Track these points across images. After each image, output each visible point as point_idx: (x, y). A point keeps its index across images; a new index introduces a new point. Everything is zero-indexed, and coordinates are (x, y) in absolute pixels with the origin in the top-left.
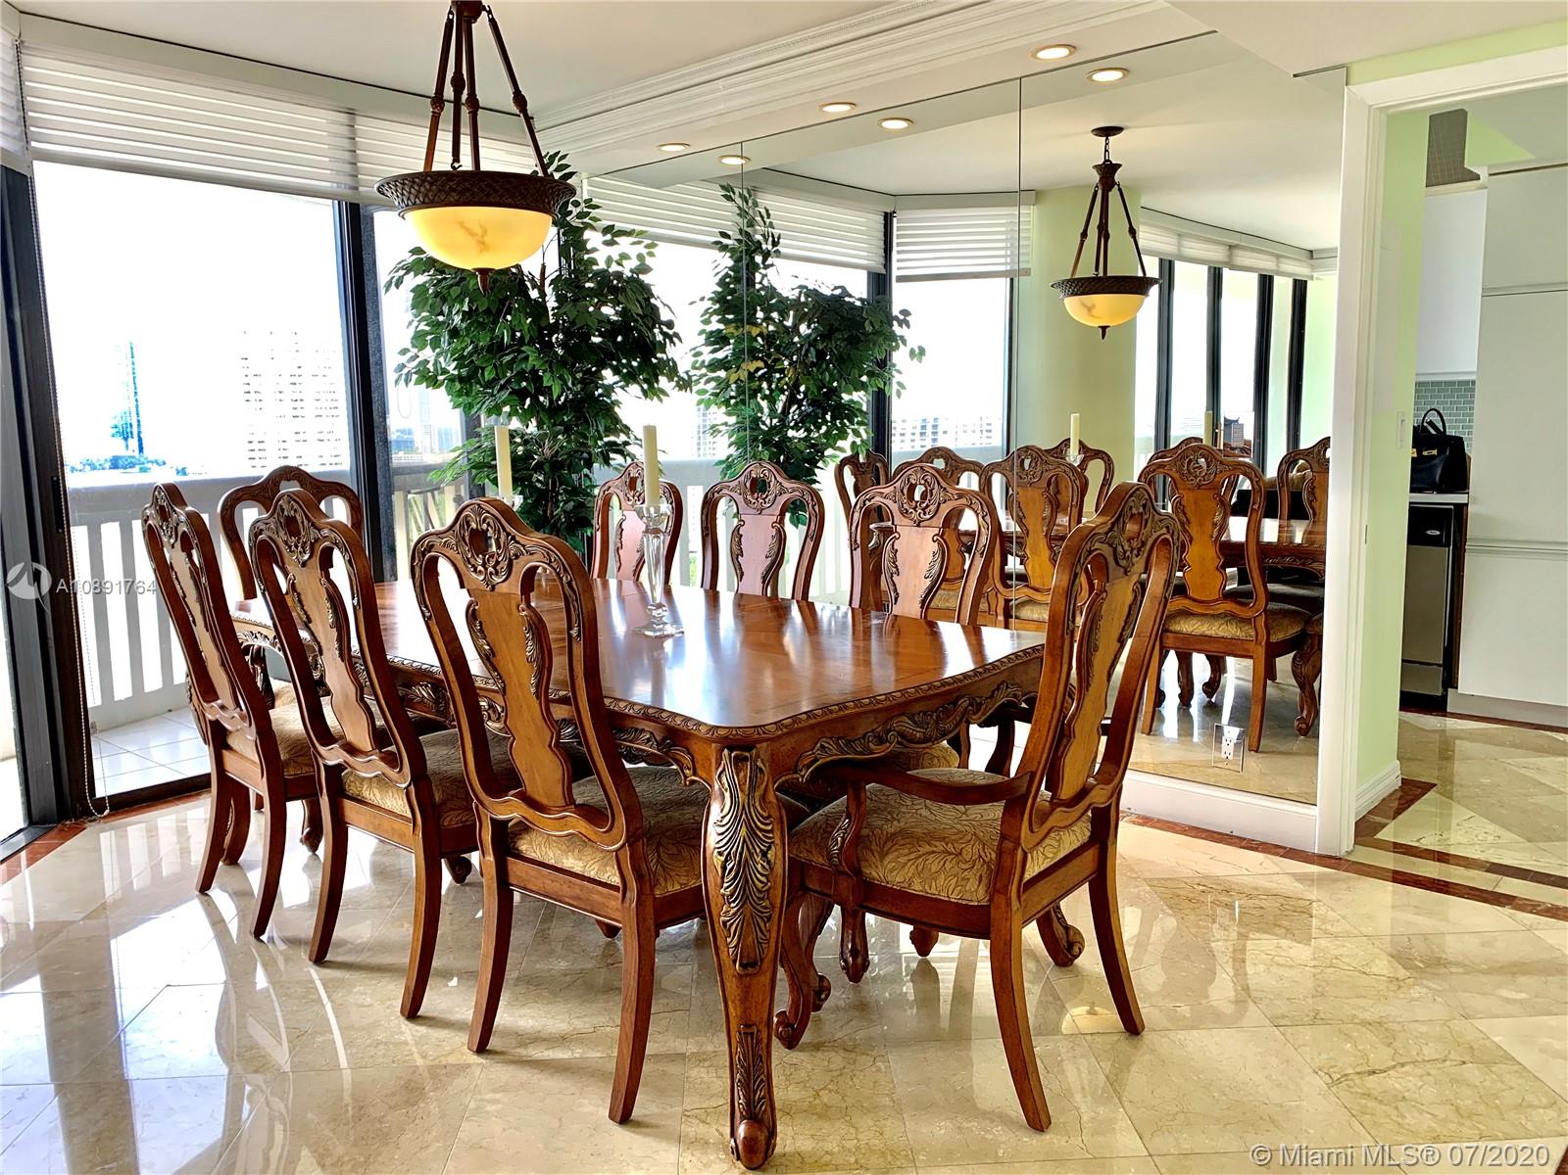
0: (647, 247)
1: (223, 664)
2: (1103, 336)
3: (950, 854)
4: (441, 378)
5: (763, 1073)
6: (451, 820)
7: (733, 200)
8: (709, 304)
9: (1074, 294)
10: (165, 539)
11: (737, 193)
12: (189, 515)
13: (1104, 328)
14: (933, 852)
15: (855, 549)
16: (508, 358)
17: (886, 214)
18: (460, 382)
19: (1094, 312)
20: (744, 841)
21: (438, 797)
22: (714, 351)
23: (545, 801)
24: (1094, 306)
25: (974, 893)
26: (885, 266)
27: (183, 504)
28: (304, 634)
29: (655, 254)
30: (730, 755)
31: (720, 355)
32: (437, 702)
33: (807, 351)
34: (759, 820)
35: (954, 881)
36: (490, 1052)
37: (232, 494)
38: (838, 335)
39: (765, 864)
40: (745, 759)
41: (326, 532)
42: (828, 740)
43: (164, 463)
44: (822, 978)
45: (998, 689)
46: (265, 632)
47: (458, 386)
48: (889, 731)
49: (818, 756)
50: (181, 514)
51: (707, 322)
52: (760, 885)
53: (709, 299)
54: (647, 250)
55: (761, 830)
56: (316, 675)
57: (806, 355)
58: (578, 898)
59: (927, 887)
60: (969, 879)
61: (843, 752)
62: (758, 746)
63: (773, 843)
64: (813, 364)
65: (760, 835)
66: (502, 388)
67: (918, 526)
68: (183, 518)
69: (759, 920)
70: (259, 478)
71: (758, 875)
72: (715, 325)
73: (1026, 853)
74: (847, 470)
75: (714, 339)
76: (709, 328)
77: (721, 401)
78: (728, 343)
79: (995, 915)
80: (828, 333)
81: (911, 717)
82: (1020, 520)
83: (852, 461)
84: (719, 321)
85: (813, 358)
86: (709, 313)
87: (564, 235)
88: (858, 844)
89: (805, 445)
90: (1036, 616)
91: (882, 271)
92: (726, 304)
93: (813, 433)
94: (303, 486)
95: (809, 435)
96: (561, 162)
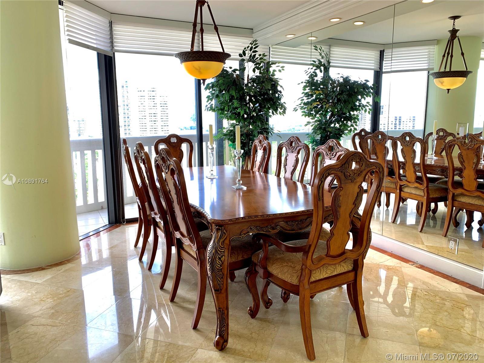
0: (281, 67)
2: (448, 92)
3: (292, 267)
4: (216, 109)
5: (225, 323)
7: (317, 50)
8: (305, 84)
9: (437, 78)
11: (318, 48)
13: (448, 90)
14: (287, 266)
15: (313, 166)
17: (381, 51)
18: (221, 110)
19: (444, 84)
20: (214, 254)
23: (184, 234)
24: (444, 82)
25: (295, 281)
26: (380, 68)
29: (285, 69)
30: (216, 228)
31: (309, 100)
33: (334, 99)
34: (219, 248)
35: (289, 276)
36: (174, 302)
37: (156, 142)
38: (344, 93)
39: (220, 261)
40: (220, 229)
42: (253, 226)
44: (270, 299)
45: (328, 216)
47: (219, 111)
48: (277, 226)
49: (249, 231)
51: (305, 90)
52: (217, 267)
53: (305, 82)
54: (282, 68)
55: (220, 251)
56: (149, 194)
57: (334, 100)
59: (282, 276)
60: (294, 276)
62: (225, 226)
63: (224, 255)
64: (336, 103)
65: (219, 253)
66: (231, 112)
67: (330, 159)
69: (218, 278)
70: (166, 136)
71: (217, 264)
72: (307, 90)
73: (311, 271)
74: (357, 137)
75: (307, 95)
76: (306, 92)
77: (309, 115)
78: (312, 96)
79: (301, 289)
80: (341, 92)
81: (287, 222)
82: (404, 157)
83: (359, 134)
84: (309, 89)
85: (336, 101)
86: (305, 88)
87: (255, 65)
88: (267, 260)
89: (336, 129)
90: (409, 191)
91: (379, 70)
92: (312, 83)
93: (337, 125)
94: (177, 139)
95: (336, 126)
96: (256, 43)
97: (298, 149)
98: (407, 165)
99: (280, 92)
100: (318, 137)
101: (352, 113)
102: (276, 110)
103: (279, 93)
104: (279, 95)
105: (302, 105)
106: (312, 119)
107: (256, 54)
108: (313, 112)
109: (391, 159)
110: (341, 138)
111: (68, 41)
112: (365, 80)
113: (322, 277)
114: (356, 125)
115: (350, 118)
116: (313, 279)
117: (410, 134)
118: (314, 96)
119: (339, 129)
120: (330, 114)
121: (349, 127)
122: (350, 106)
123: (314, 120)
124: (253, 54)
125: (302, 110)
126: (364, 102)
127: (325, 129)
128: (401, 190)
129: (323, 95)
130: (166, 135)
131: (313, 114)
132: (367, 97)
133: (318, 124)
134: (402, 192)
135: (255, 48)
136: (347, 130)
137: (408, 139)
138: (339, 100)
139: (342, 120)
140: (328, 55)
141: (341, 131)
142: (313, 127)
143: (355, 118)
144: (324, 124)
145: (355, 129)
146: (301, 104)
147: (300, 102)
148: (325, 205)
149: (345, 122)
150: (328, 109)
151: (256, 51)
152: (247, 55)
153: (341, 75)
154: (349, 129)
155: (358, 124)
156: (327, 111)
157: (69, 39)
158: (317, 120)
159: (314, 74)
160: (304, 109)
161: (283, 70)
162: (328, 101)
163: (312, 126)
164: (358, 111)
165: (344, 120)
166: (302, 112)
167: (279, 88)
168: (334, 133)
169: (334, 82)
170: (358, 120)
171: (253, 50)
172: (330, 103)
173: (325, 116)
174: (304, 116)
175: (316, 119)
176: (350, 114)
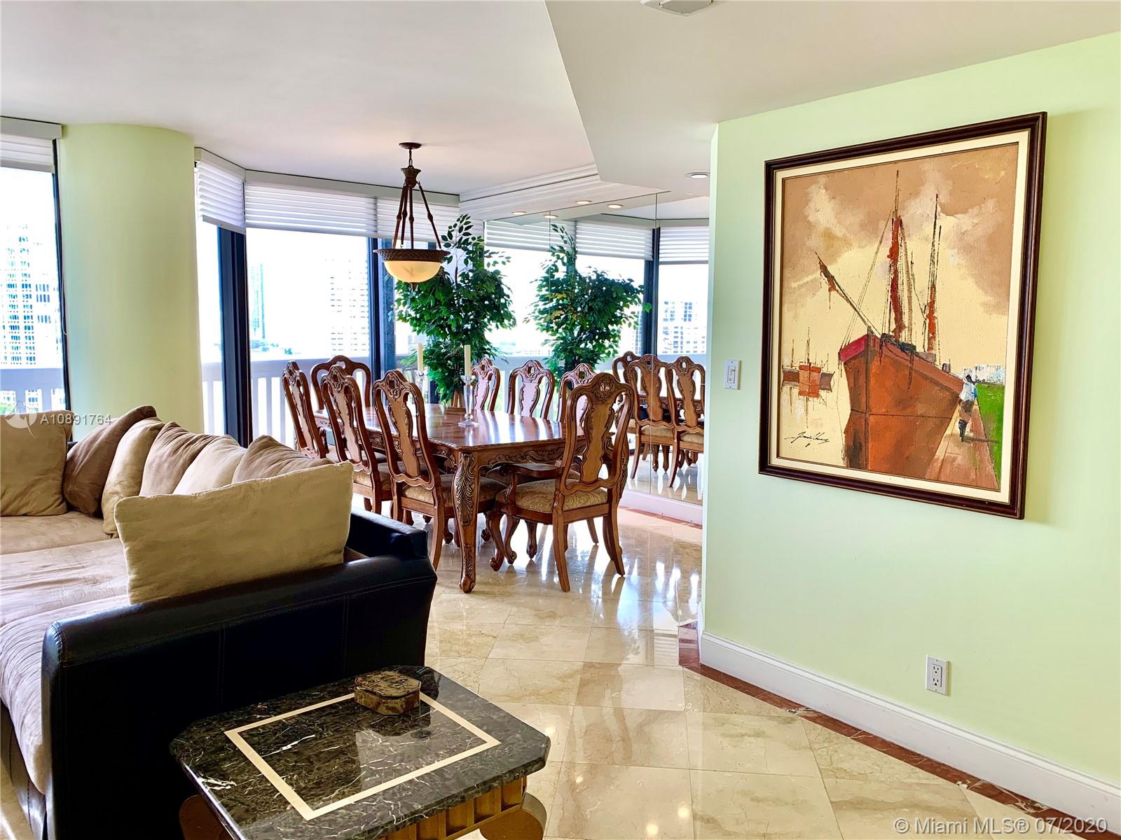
0: (506, 258)
1: (309, 431)
3: (543, 497)
4: (408, 318)
5: (472, 562)
6: (385, 487)
7: (558, 232)
8: (540, 282)
10: (291, 383)
11: (559, 228)
12: (300, 373)
14: (539, 496)
16: (435, 311)
17: (654, 229)
21: (382, 480)
22: (545, 304)
23: (412, 475)
25: (546, 509)
26: (654, 257)
27: (298, 369)
28: (339, 420)
30: (463, 455)
31: (547, 306)
32: (382, 443)
33: (584, 306)
34: (469, 475)
35: (541, 506)
37: (316, 367)
38: (599, 299)
39: (470, 489)
40: (468, 456)
41: (346, 380)
42: (502, 456)
43: (277, 346)
44: (513, 552)
46: (326, 421)
47: (415, 322)
48: (527, 455)
49: (498, 460)
50: (297, 373)
51: (540, 291)
53: (540, 280)
56: (343, 436)
57: (584, 308)
58: (422, 509)
60: (544, 506)
61: (507, 460)
62: (473, 453)
63: (474, 483)
64: (586, 313)
65: (469, 479)
66: (433, 323)
68: (298, 374)
70: (331, 359)
72: (544, 292)
73: (564, 496)
74: (620, 364)
75: (544, 299)
76: (541, 293)
77: (548, 329)
78: (552, 300)
79: (554, 516)
80: (594, 298)
81: (537, 451)
82: (681, 392)
83: (623, 360)
84: (547, 290)
85: (586, 310)
86: (541, 287)
87: (467, 254)
88: (515, 494)
89: (588, 352)
90: (690, 440)
91: (652, 260)
92: (550, 282)
93: (590, 346)
94: (346, 364)
95: (587, 347)
96: (468, 220)
97: (539, 377)
98: (685, 403)
99: (508, 296)
100: (562, 364)
101: (610, 327)
102: (502, 322)
103: (506, 298)
104: (506, 300)
105: (537, 314)
106: (552, 335)
107: (468, 239)
108: (553, 325)
109: (666, 396)
110: (596, 365)
111: (202, 218)
112: (628, 280)
113: (575, 507)
114: (617, 346)
115: (607, 335)
116: (566, 508)
117: (687, 360)
118: (555, 300)
119: (592, 352)
120: (578, 328)
121: (606, 349)
122: (606, 318)
123: (555, 337)
124: (465, 238)
125: (537, 321)
126: (627, 311)
127: (571, 350)
128: (679, 439)
129: (567, 299)
130: (329, 356)
131: (552, 327)
132: (632, 304)
133: (561, 343)
134: (681, 442)
135: (467, 229)
136: (603, 352)
137: (684, 365)
138: (590, 309)
139: (597, 337)
140: (573, 240)
141: (596, 355)
142: (554, 348)
143: (614, 336)
144: (570, 343)
145: (616, 352)
146: (534, 313)
147: (533, 308)
148: (578, 435)
149: (600, 341)
150: (575, 321)
151: (469, 234)
152: (454, 238)
153: (593, 269)
154: (606, 351)
155: (619, 345)
156: (574, 325)
157: (203, 216)
158: (559, 337)
159: (554, 268)
160: (540, 319)
161: (509, 261)
162: (576, 309)
163: (552, 345)
164: (619, 325)
165: (599, 339)
166: (537, 324)
167: (506, 291)
168: (585, 357)
169: (582, 279)
170: (619, 337)
171: (464, 231)
172: (578, 312)
173: (571, 331)
174: (539, 330)
175: (558, 335)
176: (608, 329)
